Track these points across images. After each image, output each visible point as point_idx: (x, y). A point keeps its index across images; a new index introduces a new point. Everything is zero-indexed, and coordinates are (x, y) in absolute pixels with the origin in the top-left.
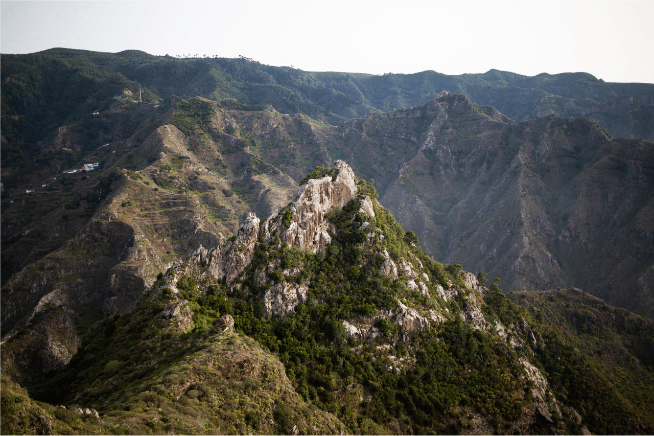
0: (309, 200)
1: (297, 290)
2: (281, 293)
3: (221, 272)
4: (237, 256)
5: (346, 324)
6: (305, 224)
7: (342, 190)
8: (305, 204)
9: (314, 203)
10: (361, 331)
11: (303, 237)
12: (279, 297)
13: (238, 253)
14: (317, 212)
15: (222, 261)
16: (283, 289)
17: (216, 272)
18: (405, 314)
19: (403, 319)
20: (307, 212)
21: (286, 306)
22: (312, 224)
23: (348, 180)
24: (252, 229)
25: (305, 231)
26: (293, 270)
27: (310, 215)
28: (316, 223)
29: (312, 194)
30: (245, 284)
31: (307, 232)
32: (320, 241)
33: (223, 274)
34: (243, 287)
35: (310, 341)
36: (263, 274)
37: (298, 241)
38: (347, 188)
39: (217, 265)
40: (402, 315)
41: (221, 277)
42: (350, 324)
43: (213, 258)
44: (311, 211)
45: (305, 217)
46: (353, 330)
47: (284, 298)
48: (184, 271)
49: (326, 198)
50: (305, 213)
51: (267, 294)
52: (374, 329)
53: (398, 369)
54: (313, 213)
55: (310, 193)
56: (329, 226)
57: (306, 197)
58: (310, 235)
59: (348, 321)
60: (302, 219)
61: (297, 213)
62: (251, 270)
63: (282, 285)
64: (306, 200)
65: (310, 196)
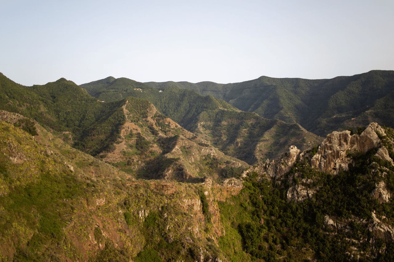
0: (329, 143)
1: (307, 192)
2: (297, 191)
3: (274, 174)
4: (280, 166)
5: (327, 217)
6: (326, 156)
7: (366, 141)
8: (326, 145)
9: (333, 145)
10: (337, 225)
11: (323, 163)
12: (295, 192)
13: (281, 165)
14: (335, 150)
15: (275, 168)
16: (298, 188)
17: (271, 173)
18: (375, 224)
19: (373, 228)
20: (327, 150)
21: (298, 198)
22: (330, 157)
23: (371, 135)
24: (289, 154)
25: (325, 160)
26: (308, 180)
27: (330, 152)
28: (335, 157)
29: (332, 140)
30: (282, 182)
31: (327, 161)
32: (339, 169)
33: (275, 175)
34: (281, 184)
35: (300, 218)
36: (291, 178)
37: (321, 166)
38: (371, 140)
39: (272, 170)
40: (373, 225)
41: (274, 176)
42: (330, 218)
43: (270, 166)
44: (331, 149)
45: (326, 152)
46: (331, 222)
47: (297, 193)
48: (255, 169)
49: (345, 143)
50: (326, 150)
51: (290, 189)
52: (348, 227)
53: (352, 256)
54: (333, 151)
55: (331, 139)
56: (352, 161)
57: (328, 141)
58: (329, 163)
59: (329, 216)
60: (324, 153)
61: (321, 150)
62: (287, 175)
63: (298, 186)
64: (327, 143)
65: (331, 141)
